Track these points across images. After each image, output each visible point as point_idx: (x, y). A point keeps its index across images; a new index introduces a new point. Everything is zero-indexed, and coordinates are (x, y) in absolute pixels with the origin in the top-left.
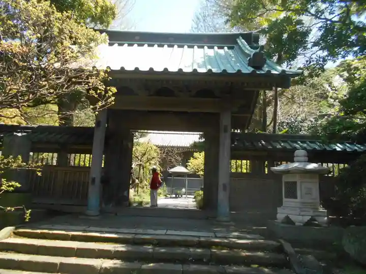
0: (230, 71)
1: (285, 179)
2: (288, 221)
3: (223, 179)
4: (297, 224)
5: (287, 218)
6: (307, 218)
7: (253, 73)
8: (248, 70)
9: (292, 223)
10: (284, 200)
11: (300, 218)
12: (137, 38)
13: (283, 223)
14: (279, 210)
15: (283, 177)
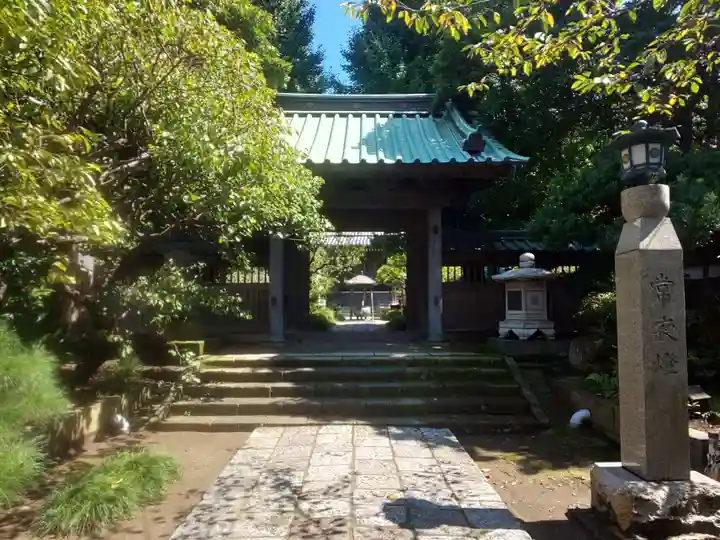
0: (442, 160)
1: (509, 288)
2: (511, 335)
3: (434, 291)
4: (521, 338)
5: (511, 332)
6: (532, 332)
7: (471, 160)
8: (463, 157)
9: (517, 337)
10: (508, 312)
11: (526, 331)
12: (310, 105)
13: (506, 338)
14: (501, 324)
15: (507, 286)
